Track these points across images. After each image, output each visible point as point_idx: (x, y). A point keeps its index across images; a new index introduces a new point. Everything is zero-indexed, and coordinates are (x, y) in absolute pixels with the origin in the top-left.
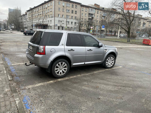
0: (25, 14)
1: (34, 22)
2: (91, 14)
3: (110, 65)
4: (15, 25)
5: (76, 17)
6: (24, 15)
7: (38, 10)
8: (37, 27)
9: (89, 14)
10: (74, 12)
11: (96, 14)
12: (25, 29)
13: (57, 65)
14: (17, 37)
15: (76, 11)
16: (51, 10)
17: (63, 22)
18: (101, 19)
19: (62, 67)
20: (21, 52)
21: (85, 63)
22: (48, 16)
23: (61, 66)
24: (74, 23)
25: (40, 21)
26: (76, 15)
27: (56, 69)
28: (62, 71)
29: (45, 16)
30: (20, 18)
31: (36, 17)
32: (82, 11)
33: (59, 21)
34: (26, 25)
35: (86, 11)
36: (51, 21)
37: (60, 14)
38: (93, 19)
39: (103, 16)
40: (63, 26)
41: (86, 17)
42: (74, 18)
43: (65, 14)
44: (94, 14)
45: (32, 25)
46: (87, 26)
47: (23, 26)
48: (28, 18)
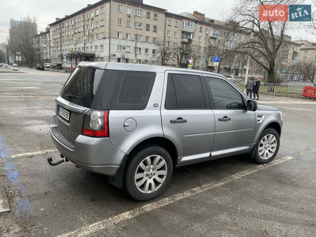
0: (45, 31)
1: (66, 50)
2: (188, 32)
3: (267, 153)
4: (24, 54)
5: (155, 39)
6: (42, 34)
7: (73, 23)
8: (71, 60)
9: (183, 32)
10: (152, 29)
11: (197, 33)
12: (45, 64)
13: (141, 164)
14: (27, 81)
15: (155, 27)
16: (101, 24)
17: (128, 50)
18: (208, 44)
19: (153, 169)
20: (37, 118)
21: (211, 154)
22: (95, 36)
23: (152, 167)
24: (150, 52)
25: (78, 46)
26: (155, 35)
27: (137, 176)
28: (154, 180)
29: (89, 35)
30: (34, 39)
31: (71, 37)
32: (169, 25)
33: (119, 47)
34: (48, 56)
35: (176, 27)
36: (102, 46)
37: (121, 33)
38: (191, 43)
39: (211, 38)
40: (128, 58)
41: (176, 39)
42: (150, 40)
43: (132, 31)
44: (194, 33)
45: (62, 55)
46: (179, 57)
47: (41, 56)
48: (51, 39)
